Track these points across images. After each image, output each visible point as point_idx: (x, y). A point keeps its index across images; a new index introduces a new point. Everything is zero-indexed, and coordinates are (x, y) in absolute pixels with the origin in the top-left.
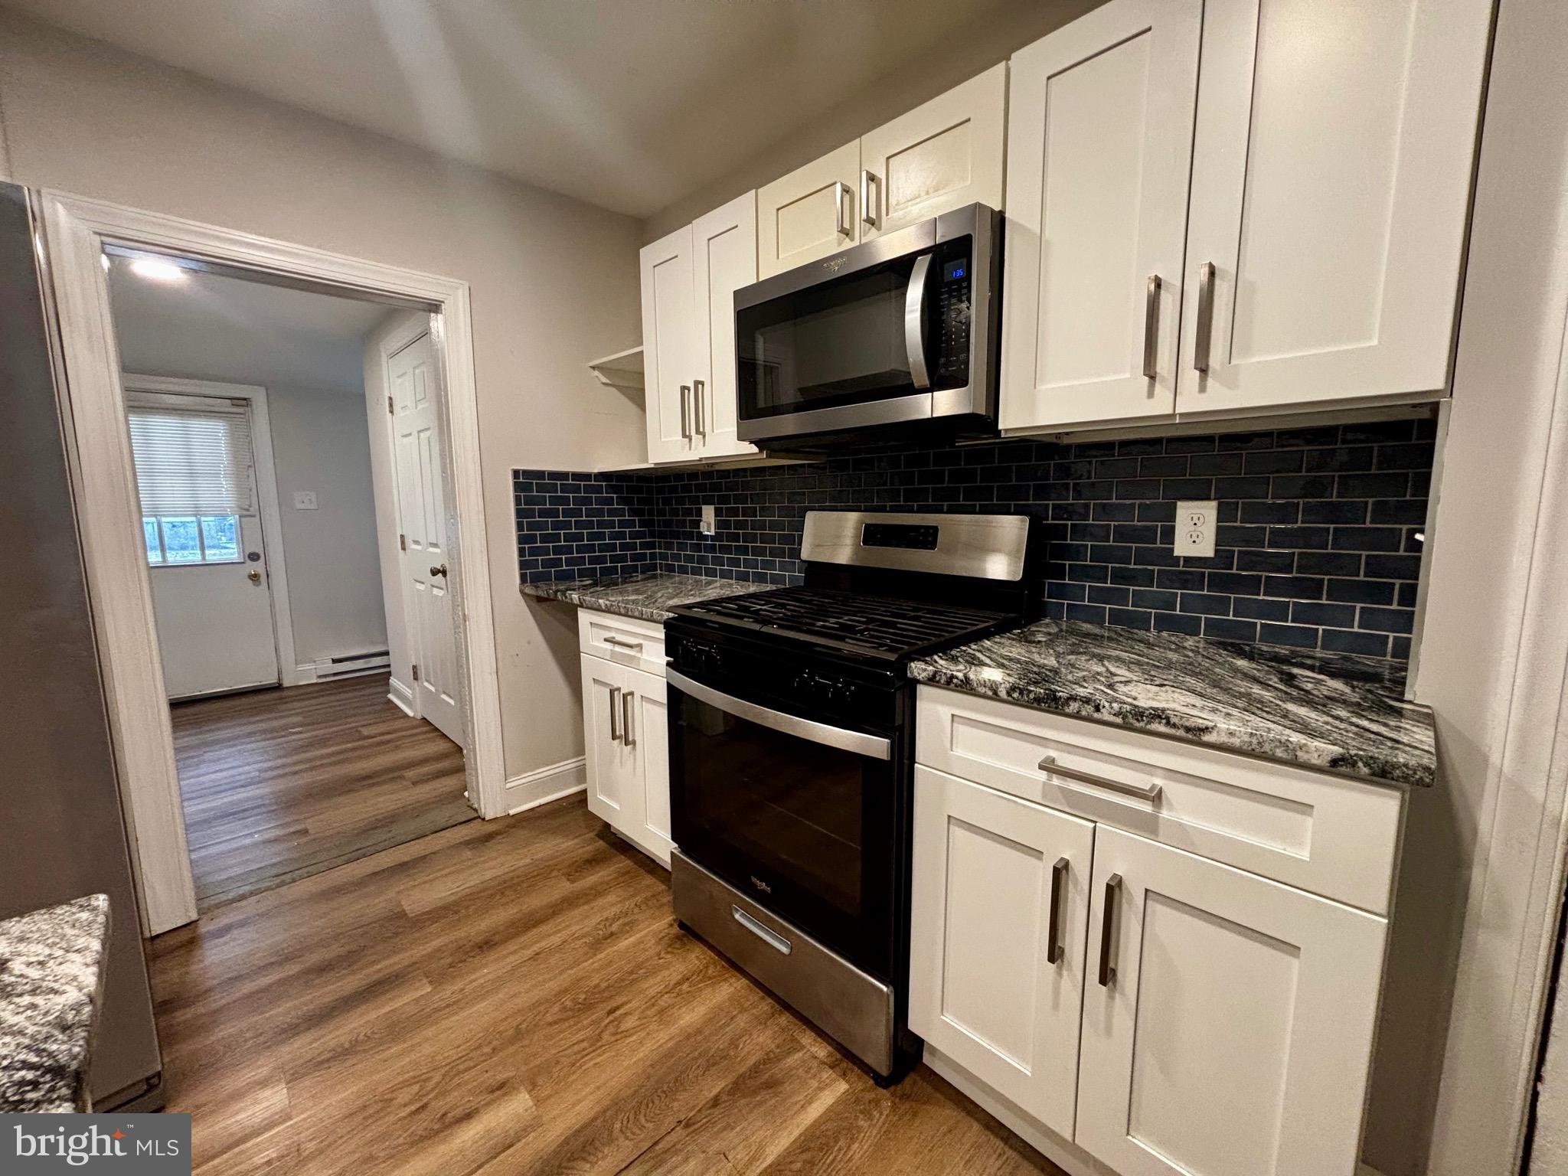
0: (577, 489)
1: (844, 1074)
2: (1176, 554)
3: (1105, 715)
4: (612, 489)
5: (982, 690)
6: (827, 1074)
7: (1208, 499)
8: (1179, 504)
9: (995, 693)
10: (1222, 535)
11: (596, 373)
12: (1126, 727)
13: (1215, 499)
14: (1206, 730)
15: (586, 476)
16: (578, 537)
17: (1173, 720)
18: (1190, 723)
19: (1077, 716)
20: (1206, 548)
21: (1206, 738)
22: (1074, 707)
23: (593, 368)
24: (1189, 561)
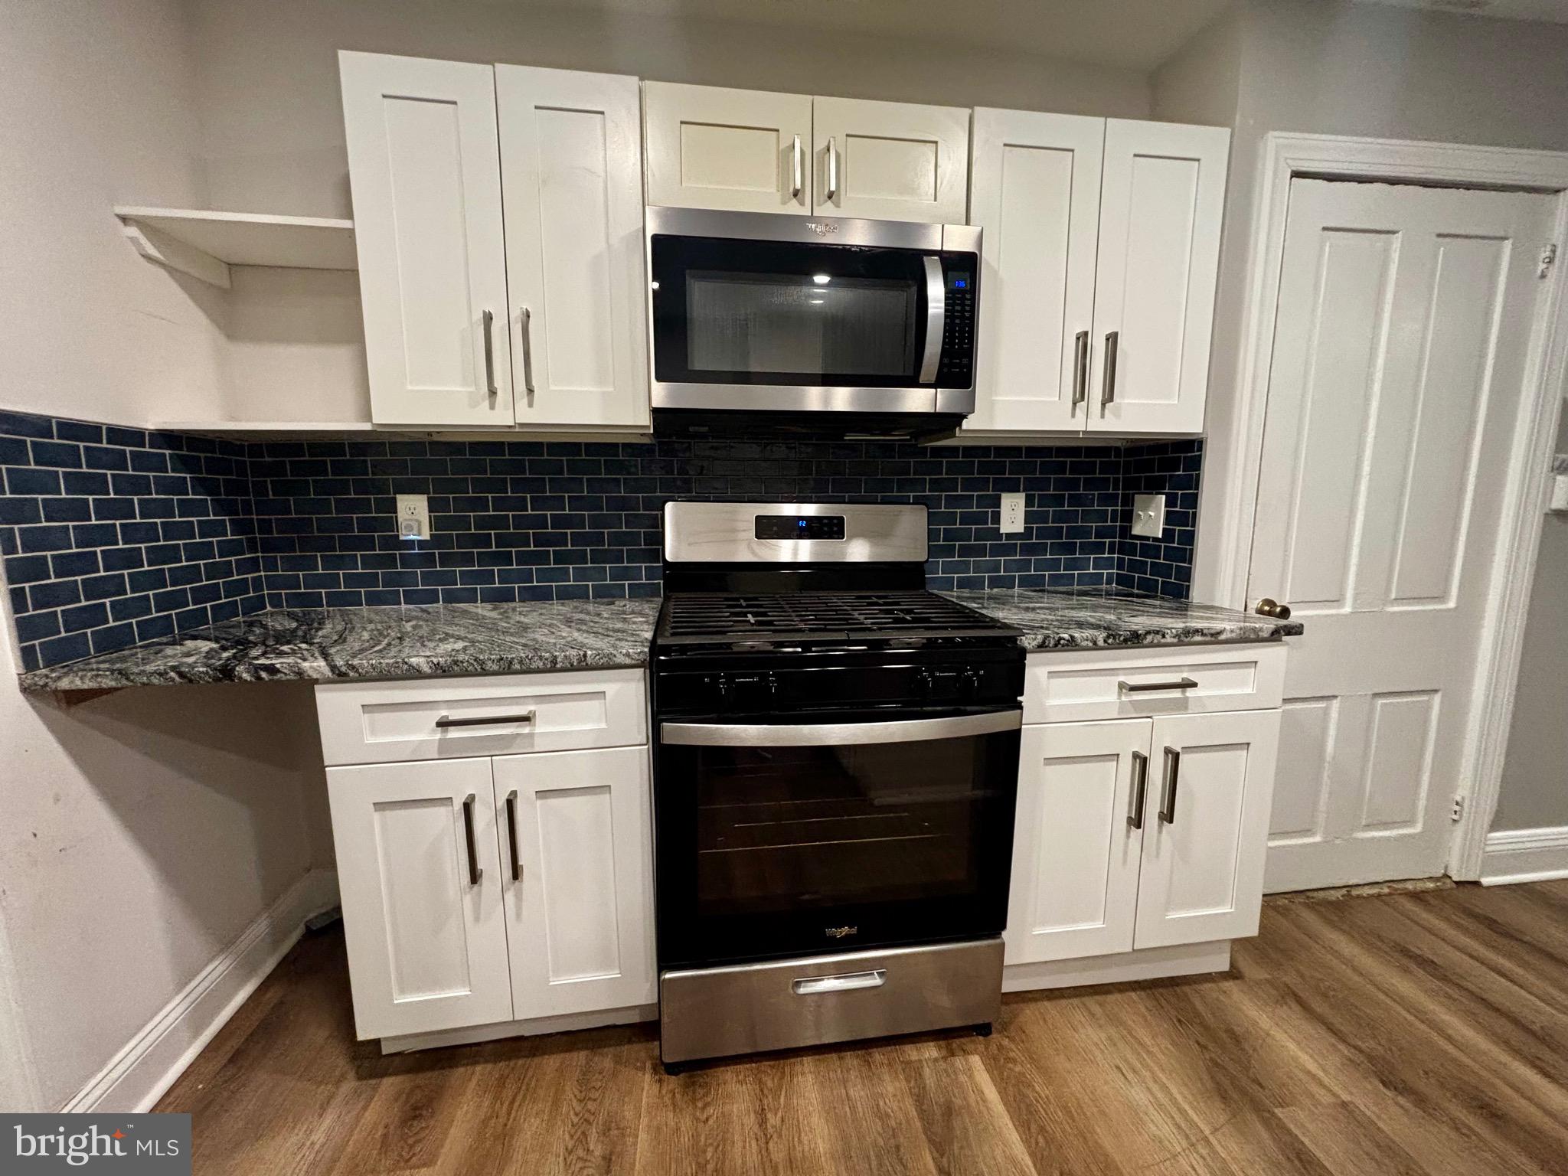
0: (119, 461)
1: (964, 1051)
2: (1001, 532)
3: (1169, 639)
4: (184, 463)
5: (1085, 643)
6: (958, 1062)
7: (1019, 491)
8: (1004, 495)
9: (1095, 643)
10: (1029, 517)
11: (133, 231)
12: (1180, 644)
13: (1024, 491)
14: (1220, 633)
15: (134, 436)
16: (131, 559)
17: (1205, 631)
18: (1213, 632)
19: (1152, 645)
20: (1019, 527)
21: (1222, 637)
22: (1149, 638)
23: (125, 219)
24: (1010, 536)
